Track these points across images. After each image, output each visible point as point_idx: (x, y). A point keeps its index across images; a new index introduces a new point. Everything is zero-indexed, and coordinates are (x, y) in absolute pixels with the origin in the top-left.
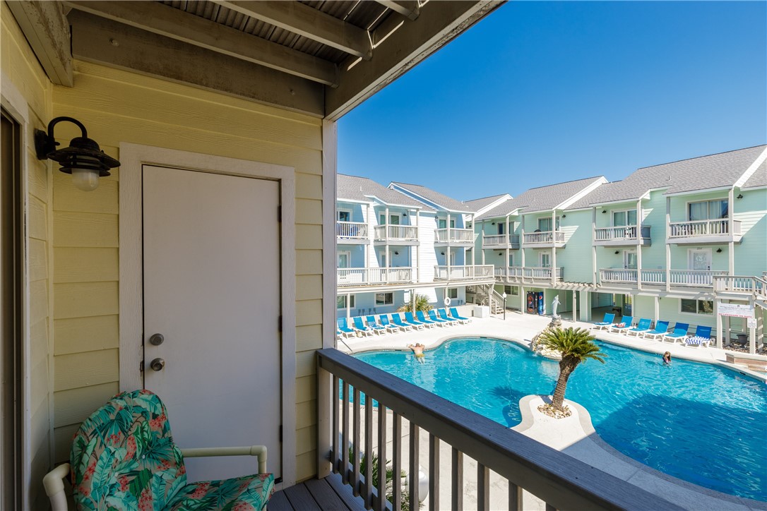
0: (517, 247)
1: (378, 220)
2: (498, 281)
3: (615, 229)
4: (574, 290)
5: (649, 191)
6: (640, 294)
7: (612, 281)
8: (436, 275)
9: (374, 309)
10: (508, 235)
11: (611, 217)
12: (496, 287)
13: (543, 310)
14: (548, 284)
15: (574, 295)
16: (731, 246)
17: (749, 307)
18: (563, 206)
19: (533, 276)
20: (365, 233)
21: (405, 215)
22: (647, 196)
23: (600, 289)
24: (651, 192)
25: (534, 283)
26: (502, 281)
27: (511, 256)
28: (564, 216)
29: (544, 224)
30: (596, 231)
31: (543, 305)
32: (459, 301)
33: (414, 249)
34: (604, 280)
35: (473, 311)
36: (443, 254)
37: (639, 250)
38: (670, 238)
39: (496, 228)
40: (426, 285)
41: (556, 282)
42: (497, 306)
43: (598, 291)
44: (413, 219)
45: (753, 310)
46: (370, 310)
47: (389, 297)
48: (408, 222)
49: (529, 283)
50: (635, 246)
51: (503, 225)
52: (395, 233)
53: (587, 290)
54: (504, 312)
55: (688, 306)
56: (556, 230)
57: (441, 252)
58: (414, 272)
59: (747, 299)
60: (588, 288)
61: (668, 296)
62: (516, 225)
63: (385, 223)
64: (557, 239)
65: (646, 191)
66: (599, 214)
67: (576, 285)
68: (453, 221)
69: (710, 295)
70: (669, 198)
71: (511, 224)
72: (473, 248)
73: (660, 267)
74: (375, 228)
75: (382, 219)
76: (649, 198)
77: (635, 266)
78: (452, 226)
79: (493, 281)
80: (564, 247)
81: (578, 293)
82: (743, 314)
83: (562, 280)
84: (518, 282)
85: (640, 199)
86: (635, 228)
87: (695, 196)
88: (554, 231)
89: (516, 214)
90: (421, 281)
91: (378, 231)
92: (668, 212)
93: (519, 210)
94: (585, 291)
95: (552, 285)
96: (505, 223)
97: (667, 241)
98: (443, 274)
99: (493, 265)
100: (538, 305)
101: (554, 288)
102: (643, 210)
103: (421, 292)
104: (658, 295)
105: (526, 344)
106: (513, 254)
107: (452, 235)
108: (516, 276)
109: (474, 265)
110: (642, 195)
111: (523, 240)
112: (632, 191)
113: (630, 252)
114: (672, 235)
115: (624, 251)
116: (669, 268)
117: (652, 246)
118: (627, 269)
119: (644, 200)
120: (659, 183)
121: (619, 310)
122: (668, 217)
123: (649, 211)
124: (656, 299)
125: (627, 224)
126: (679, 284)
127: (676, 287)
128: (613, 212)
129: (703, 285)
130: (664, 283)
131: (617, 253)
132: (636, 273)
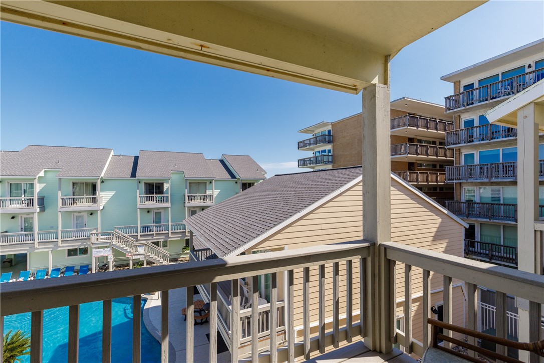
3: (10, 200)
6: (36, 251)
11: (7, 186)
16: (99, 212)
17: (109, 249)
22: (42, 174)
24: (45, 171)
37: (36, 216)
38: (61, 207)
45: (111, 251)
50: (33, 213)
55: (72, 252)
59: (108, 245)
61: (59, 249)
65: (41, 171)
69: (87, 244)
70: (60, 179)
73: (52, 227)
76: (43, 175)
77: (31, 229)
82: (106, 254)
85: (37, 177)
86: (32, 199)
87: (78, 179)
92: (60, 189)
97: (59, 209)
102: (39, 184)
104: (51, 249)
110: (39, 173)
112: (29, 169)
113: (26, 216)
114: (63, 205)
115: (20, 216)
116: (60, 229)
117: (46, 211)
118: (23, 232)
119: (40, 177)
120: (51, 164)
121: (10, 261)
122: (60, 192)
123: (43, 185)
124: (50, 252)
125: (23, 196)
126: (67, 239)
127: (65, 242)
128: (8, 182)
129: (82, 238)
130: (56, 240)
131: (13, 218)
132: (33, 235)
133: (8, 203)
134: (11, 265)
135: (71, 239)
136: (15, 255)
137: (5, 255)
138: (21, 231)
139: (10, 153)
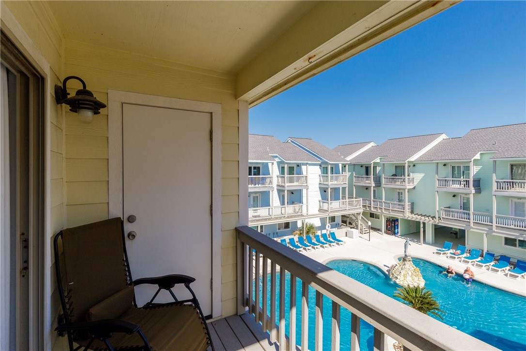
0: (379, 185)
1: (279, 170)
2: (365, 209)
3: (452, 180)
4: (421, 221)
5: (479, 153)
6: (472, 230)
7: (450, 218)
8: (320, 207)
9: (277, 233)
10: (372, 176)
11: (450, 169)
12: (364, 213)
13: (398, 233)
14: (402, 215)
15: (422, 225)
18: (413, 158)
19: (391, 208)
20: (271, 182)
21: (298, 166)
22: (478, 157)
23: (441, 223)
24: (481, 154)
25: (391, 213)
26: (368, 209)
27: (374, 191)
28: (414, 166)
29: (399, 171)
30: (438, 180)
31: (398, 228)
32: (336, 224)
33: (304, 191)
34: (444, 216)
35: (346, 233)
36: (325, 191)
37: (472, 197)
38: (496, 191)
39: (364, 169)
40: (313, 216)
41: (407, 214)
42: (364, 228)
43: (439, 224)
44: (304, 168)
46: (274, 234)
47: (287, 225)
48: (300, 173)
49: (388, 213)
50: (469, 194)
51: (369, 168)
52: (291, 181)
53: (431, 222)
54: (369, 232)
55: (509, 242)
56: (408, 176)
57: (324, 191)
58: (304, 207)
60: (432, 221)
61: (494, 234)
62: (378, 169)
63: (284, 174)
64: (409, 183)
65: (477, 154)
66: (441, 167)
67: (423, 218)
68: (333, 168)
70: (495, 161)
71: (375, 168)
72: (347, 188)
73: (488, 210)
74: (278, 177)
75: (282, 170)
76: (479, 158)
77: (468, 208)
78: (332, 173)
79: (361, 211)
80: (414, 188)
81: (424, 224)
83: (412, 212)
84: (379, 211)
85: (472, 160)
86: (468, 181)
87: (515, 161)
88: (407, 177)
89: (378, 160)
90: (309, 214)
91: (280, 179)
92: (495, 172)
93: (380, 158)
94: (430, 223)
95: (405, 216)
96: (370, 167)
97: (494, 193)
98: (325, 206)
99: (361, 199)
100: (395, 229)
101: (406, 218)
102: (475, 167)
103: (310, 221)
104: (486, 232)
105: (385, 269)
106: (376, 189)
107: (332, 179)
108: (378, 206)
109: (347, 200)
110: (474, 156)
111: (383, 181)
112: (466, 152)
113: (464, 196)
114: (498, 189)
115: (459, 195)
116: (495, 213)
117: (482, 193)
118: (462, 211)
119: (475, 160)
120: (487, 146)
121: (456, 233)
122: (494, 175)
123: (479, 168)
124: (485, 235)
125: (462, 177)
126: (502, 226)
127: (500, 228)
128: (451, 165)
129: (521, 228)
130: (491, 224)
131: (454, 196)
132: (469, 214)
133: (451, 183)
134: (457, 238)
135: (507, 226)
136: (459, 229)
137: (452, 228)
138: (461, 208)
139: (455, 139)
